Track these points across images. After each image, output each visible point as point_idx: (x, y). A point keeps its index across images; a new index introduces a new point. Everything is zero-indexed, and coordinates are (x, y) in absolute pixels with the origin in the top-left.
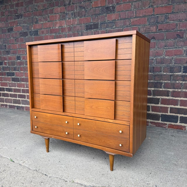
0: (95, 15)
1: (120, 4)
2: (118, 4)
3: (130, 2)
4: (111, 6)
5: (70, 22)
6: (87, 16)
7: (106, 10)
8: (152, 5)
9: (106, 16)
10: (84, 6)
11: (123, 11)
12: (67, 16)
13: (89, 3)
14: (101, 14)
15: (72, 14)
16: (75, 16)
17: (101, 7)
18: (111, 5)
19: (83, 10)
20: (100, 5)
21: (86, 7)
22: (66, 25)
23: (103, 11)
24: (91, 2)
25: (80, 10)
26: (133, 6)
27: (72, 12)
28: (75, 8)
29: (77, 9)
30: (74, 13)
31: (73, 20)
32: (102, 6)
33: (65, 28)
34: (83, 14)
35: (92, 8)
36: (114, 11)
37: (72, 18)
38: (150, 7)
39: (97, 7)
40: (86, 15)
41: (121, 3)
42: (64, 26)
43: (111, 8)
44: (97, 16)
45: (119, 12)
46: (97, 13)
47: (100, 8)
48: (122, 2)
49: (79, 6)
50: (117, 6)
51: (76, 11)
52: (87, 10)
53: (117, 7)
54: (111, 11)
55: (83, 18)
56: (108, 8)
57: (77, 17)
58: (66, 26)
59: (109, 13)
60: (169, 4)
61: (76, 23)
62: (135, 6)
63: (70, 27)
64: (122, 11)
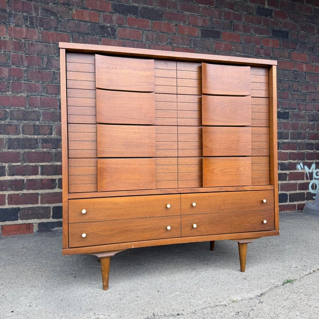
0: (78, 33)
1: (123, 27)
2: (120, 25)
3: (139, 29)
4: (109, 27)
5: (21, 32)
6: (61, 31)
7: (100, 30)
8: (170, 42)
9: (101, 40)
10: (55, 11)
11: (130, 39)
12: (12, 19)
13: (65, 9)
14: (91, 35)
15: (25, 19)
16: (32, 23)
17: (90, 22)
18: (109, 25)
19: (52, 17)
20: (88, 19)
21: (59, 15)
22: (10, 35)
23: (94, 30)
24: (71, 9)
25: (46, 16)
26: (144, 36)
27: (25, 14)
28: (33, 9)
29: (38, 12)
30: (32, 18)
31: (27, 31)
32: (93, 21)
33: (5, 41)
34: (53, 24)
35: (73, 19)
36: (114, 35)
37: (24, 26)
38: (168, 44)
39: (83, 21)
40: (59, 29)
41: (125, 27)
42: (4, 38)
43: (109, 29)
44: (83, 37)
45: (123, 39)
46: (82, 30)
47: (89, 24)
48: (127, 26)
49: (43, 9)
50: (119, 28)
51: (34, 14)
52: (61, 21)
53: (118, 30)
54: (109, 34)
55: (52, 32)
56: (103, 28)
57: (37, 27)
58: (7, 38)
59: (105, 37)
60: (191, 47)
61: (36, 37)
62: (147, 36)
63: (19, 43)
64: (127, 39)
